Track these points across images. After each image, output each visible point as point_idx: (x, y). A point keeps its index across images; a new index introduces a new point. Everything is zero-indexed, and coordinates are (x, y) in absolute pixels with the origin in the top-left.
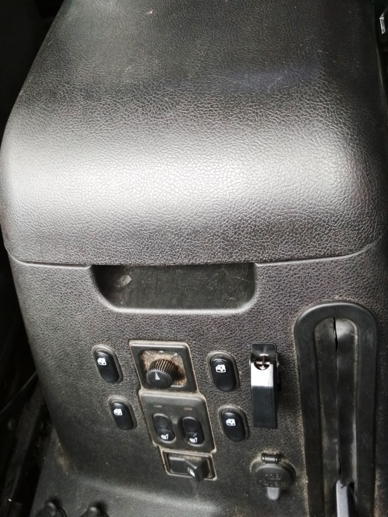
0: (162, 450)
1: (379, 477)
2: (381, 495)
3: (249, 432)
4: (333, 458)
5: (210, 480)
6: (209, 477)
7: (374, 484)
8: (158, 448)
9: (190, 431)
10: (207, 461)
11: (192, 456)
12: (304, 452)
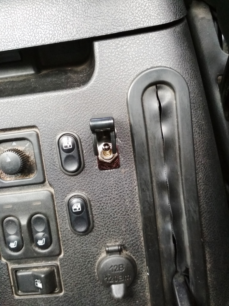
0: (11, 266)
1: (208, 258)
2: (213, 280)
3: (93, 222)
4: (169, 242)
5: (57, 295)
6: (56, 292)
7: (206, 267)
8: (7, 264)
9: (39, 232)
10: (54, 270)
11: (40, 267)
12: (142, 239)
